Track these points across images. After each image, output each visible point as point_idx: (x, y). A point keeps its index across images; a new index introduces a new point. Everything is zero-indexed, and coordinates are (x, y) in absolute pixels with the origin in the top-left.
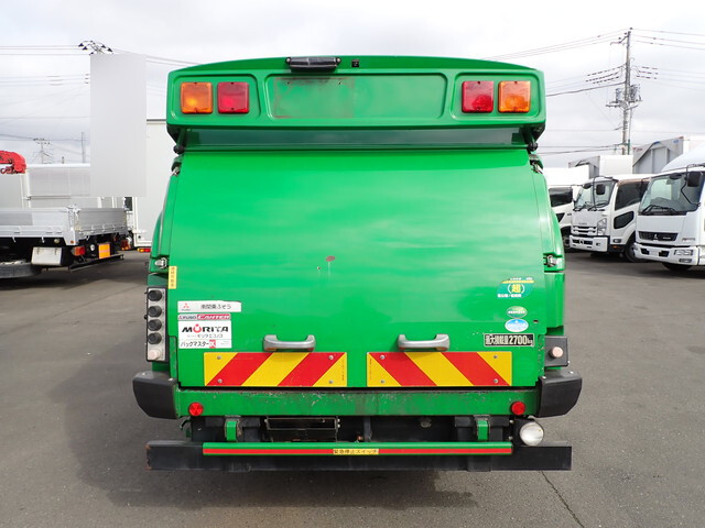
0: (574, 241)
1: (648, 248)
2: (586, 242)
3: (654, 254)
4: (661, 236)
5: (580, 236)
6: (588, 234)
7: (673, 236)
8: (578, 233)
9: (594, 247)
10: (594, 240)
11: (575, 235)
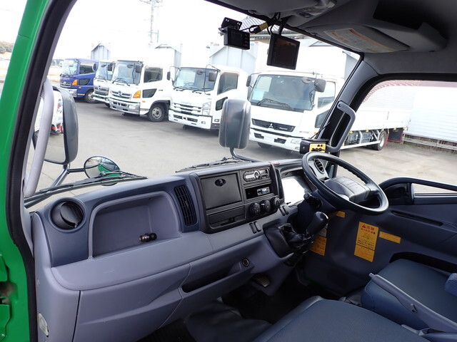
0: (175, 116)
1: (263, 134)
2: (189, 119)
3: (269, 139)
4: (276, 126)
5: (182, 112)
6: (192, 112)
7: (290, 128)
8: (180, 110)
9: (198, 125)
10: (200, 119)
11: (175, 111)
